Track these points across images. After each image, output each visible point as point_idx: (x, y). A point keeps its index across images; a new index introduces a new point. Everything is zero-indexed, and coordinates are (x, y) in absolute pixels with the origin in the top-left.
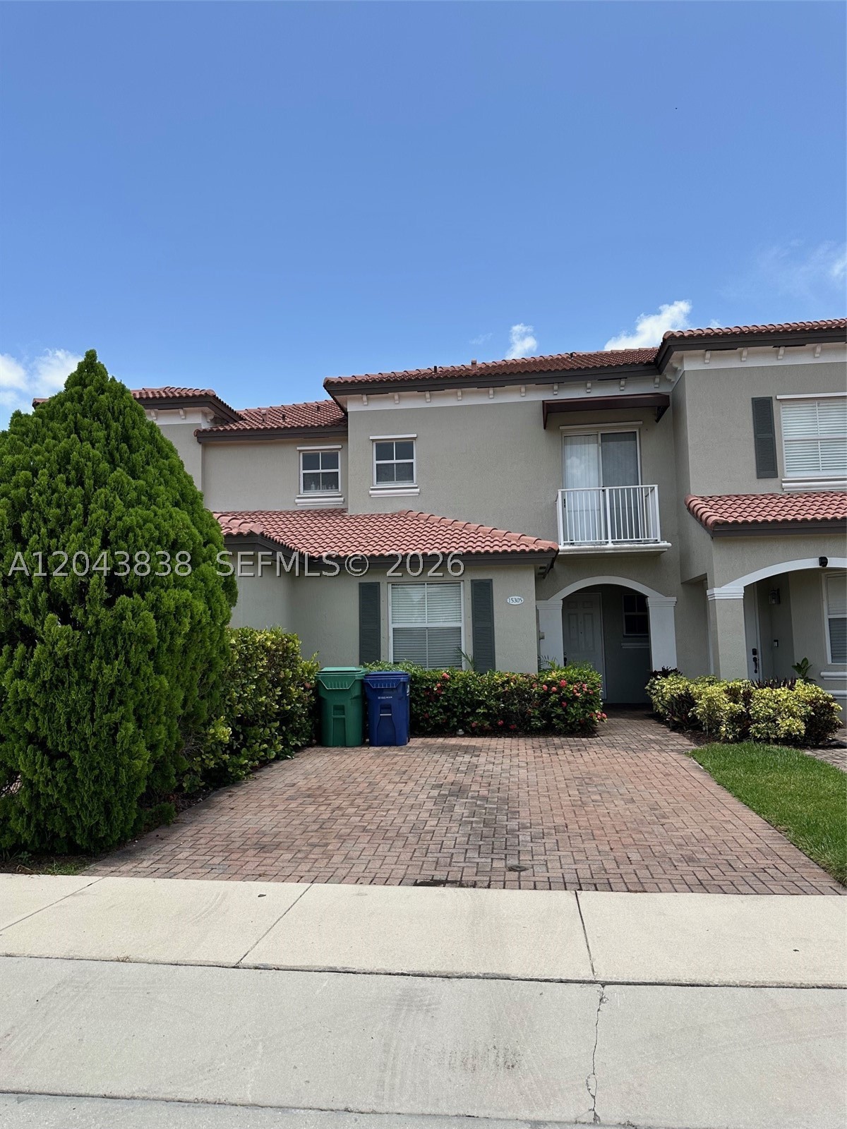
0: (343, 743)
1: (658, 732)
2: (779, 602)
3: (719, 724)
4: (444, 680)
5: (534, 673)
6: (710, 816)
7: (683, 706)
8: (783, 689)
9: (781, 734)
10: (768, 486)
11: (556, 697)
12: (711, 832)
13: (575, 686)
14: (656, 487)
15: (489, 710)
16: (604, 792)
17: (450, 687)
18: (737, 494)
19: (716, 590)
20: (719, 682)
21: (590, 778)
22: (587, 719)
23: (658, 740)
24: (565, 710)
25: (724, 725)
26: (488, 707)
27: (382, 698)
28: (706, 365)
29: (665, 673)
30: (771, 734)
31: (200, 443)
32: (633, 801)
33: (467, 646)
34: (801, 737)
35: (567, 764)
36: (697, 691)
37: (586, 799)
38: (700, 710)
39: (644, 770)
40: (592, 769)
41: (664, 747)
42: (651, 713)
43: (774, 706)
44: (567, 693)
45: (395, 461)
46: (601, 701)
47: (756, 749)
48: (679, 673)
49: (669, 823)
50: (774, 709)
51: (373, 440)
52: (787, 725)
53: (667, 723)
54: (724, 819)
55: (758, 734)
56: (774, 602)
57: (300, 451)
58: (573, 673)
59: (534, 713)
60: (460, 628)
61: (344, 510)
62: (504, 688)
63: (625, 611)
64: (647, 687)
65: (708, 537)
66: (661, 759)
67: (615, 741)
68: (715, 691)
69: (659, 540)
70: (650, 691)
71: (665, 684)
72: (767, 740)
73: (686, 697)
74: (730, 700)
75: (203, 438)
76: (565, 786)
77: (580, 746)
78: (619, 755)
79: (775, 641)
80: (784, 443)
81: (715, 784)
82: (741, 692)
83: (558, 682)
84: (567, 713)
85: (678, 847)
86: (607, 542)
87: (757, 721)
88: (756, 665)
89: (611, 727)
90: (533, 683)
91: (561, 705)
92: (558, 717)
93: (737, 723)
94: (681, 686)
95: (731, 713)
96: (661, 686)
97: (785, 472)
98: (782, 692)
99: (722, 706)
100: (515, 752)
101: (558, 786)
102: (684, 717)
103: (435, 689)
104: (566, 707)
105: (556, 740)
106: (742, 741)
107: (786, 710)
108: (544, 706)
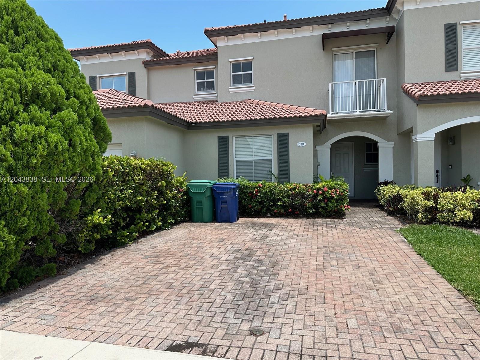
0: (203, 221)
1: (380, 216)
2: (454, 143)
3: (417, 213)
4: (259, 187)
5: (311, 183)
6: (413, 283)
7: (395, 201)
8: (459, 192)
9: (457, 219)
10: (452, 76)
11: (321, 197)
12: (414, 299)
13: (333, 191)
14: (385, 79)
15: (283, 204)
16: (340, 258)
17: (262, 191)
18: (432, 81)
19: (418, 136)
20: (418, 188)
21: (333, 247)
22: (339, 209)
23: (380, 221)
24: (326, 203)
25: (421, 214)
26: (283, 202)
27: (222, 197)
28: (417, 6)
29: (386, 183)
30: (451, 219)
31: (145, 68)
32: (358, 267)
33: (275, 169)
34: (470, 222)
35: (322, 237)
36: (404, 193)
37: (327, 264)
38: (406, 204)
39: (369, 242)
40: (336, 240)
41: (383, 226)
42: (378, 204)
43: (454, 203)
44: (328, 195)
45: (242, 73)
46: (348, 199)
47: (441, 229)
48: (394, 183)
49: (382, 288)
50: (453, 205)
51: (231, 62)
52: (462, 215)
53: (386, 211)
54: (424, 286)
55: (442, 219)
56: (451, 143)
57: (195, 70)
58: (332, 184)
59: (309, 205)
60: (271, 160)
61: (217, 101)
62: (292, 192)
63: (366, 151)
64: (376, 191)
65: (415, 105)
66: (380, 234)
67: (354, 222)
68: (417, 193)
69: (386, 110)
70: (377, 193)
71: (385, 189)
72: (447, 223)
73: (398, 197)
74: (425, 199)
75: (147, 64)
76: (316, 253)
77: (333, 224)
78: (355, 231)
79: (450, 165)
80: (463, 50)
81: (415, 254)
82: (432, 194)
83: (323, 188)
84: (328, 206)
85: (388, 314)
86: (356, 112)
87: (442, 212)
88: (438, 179)
89: (354, 212)
90: (308, 189)
91: (324, 201)
92: (322, 207)
93: (428, 212)
94: (395, 190)
95: (425, 206)
96: (384, 190)
97: (463, 68)
98: (458, 194)
99: (420, 203)
100: (294, 228)
101: (312, 253)
102: (396, 208)
103: (254, 192)
104: (327, 202)
105: (320, 221)
106: (432, 223)
107: (461, 205)
108: (314, 202)
